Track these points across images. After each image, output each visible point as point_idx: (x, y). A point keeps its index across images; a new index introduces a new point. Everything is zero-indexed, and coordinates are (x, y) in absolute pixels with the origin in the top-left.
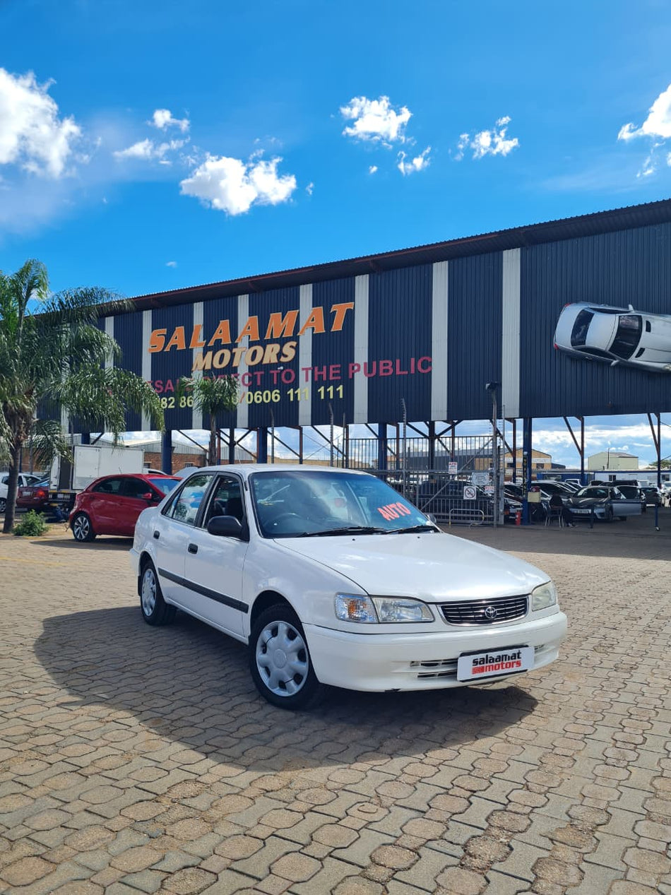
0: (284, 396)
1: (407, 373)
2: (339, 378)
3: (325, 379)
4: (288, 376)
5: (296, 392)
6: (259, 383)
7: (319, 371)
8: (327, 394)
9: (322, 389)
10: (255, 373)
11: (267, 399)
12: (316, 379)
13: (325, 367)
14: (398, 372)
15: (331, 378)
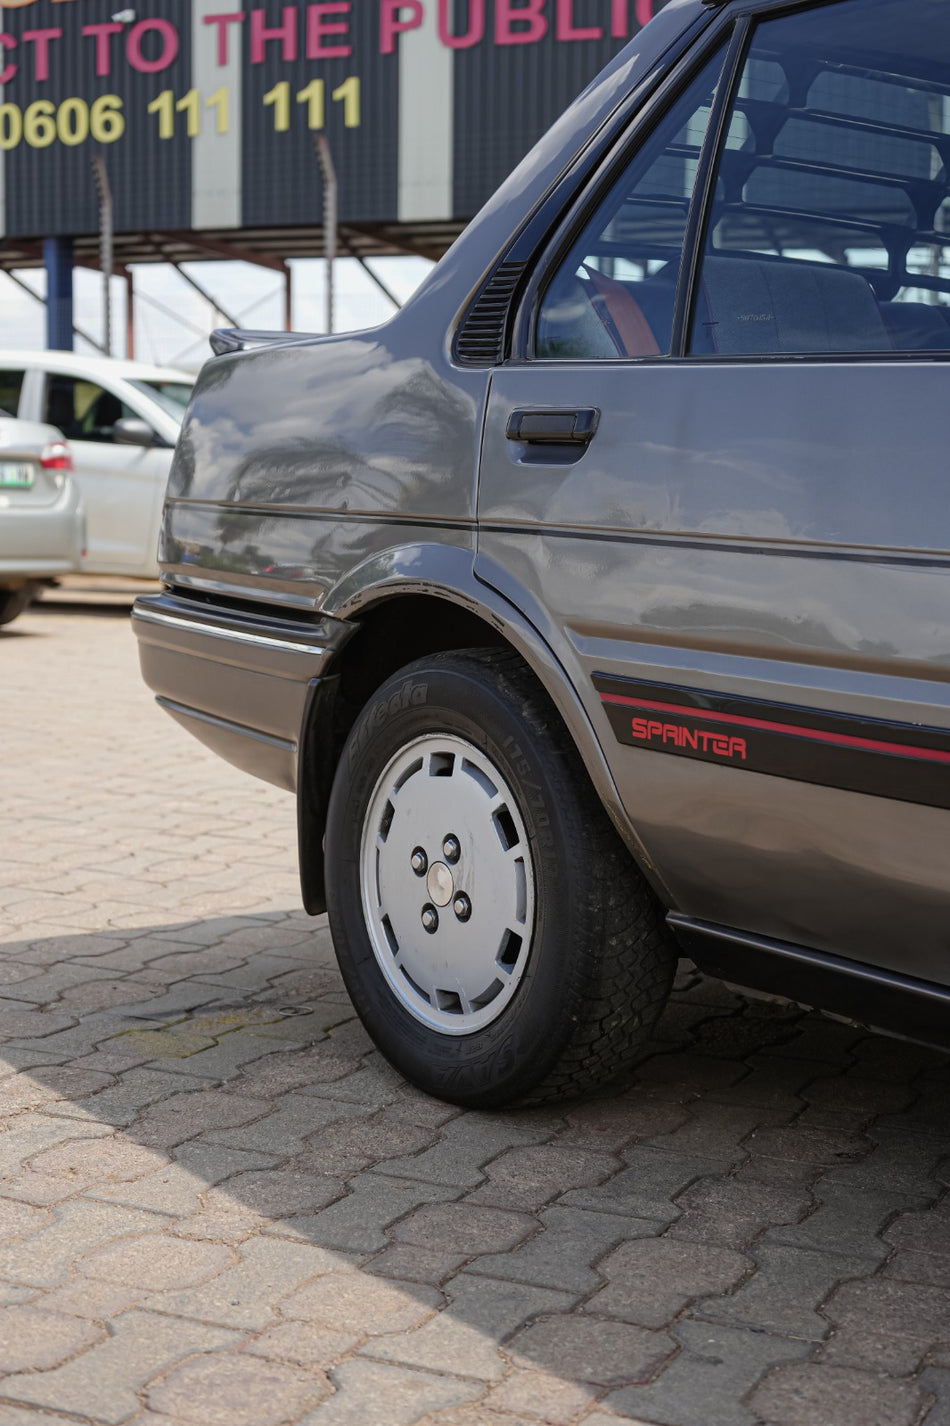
0: (139, 120)
1: (595, 34)
2: (343, 52)
3: (290, 54)
4: (151, 45)
5: (181, 105)
6: (41, 72)
7: (268, 24)
8: (298, 111)
9: (279, 95)
10: (27, 36)
11: (73, 129)
12: (257, 56)
13: (290, 15)
14: (565, 33)
15: (315, 52)
